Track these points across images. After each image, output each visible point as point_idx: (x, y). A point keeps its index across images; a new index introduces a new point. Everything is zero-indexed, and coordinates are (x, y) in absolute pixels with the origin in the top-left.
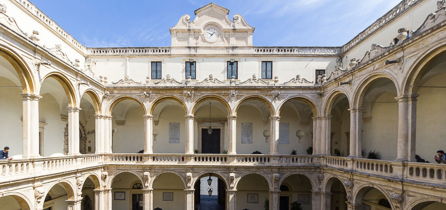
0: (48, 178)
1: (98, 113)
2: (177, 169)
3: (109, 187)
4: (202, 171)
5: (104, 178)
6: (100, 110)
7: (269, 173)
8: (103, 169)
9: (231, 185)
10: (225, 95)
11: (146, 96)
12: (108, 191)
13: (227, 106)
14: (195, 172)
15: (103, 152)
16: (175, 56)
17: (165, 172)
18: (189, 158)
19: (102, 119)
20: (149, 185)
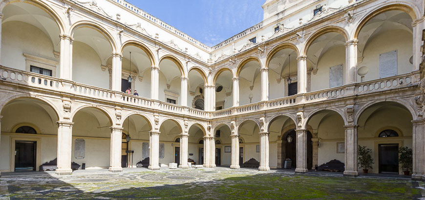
0: (163, 114)
1: (206, 85)
2: (254, 116)
3: (212, 135)
4: (273, 115)
5: (209, 129)
6: (207, 82)
7: (342, 107)
8: (208, 123)
9: (299, 124)
10: (293, 39)
11: (234, 63)
12: (212, 138)
13: (296, 49)
14: (268, 117)
15: (209, 111)
16: (266, 27)
17: (246, 120)
18: (262, 104)
19: (209, 88)
20: (235, 131)
